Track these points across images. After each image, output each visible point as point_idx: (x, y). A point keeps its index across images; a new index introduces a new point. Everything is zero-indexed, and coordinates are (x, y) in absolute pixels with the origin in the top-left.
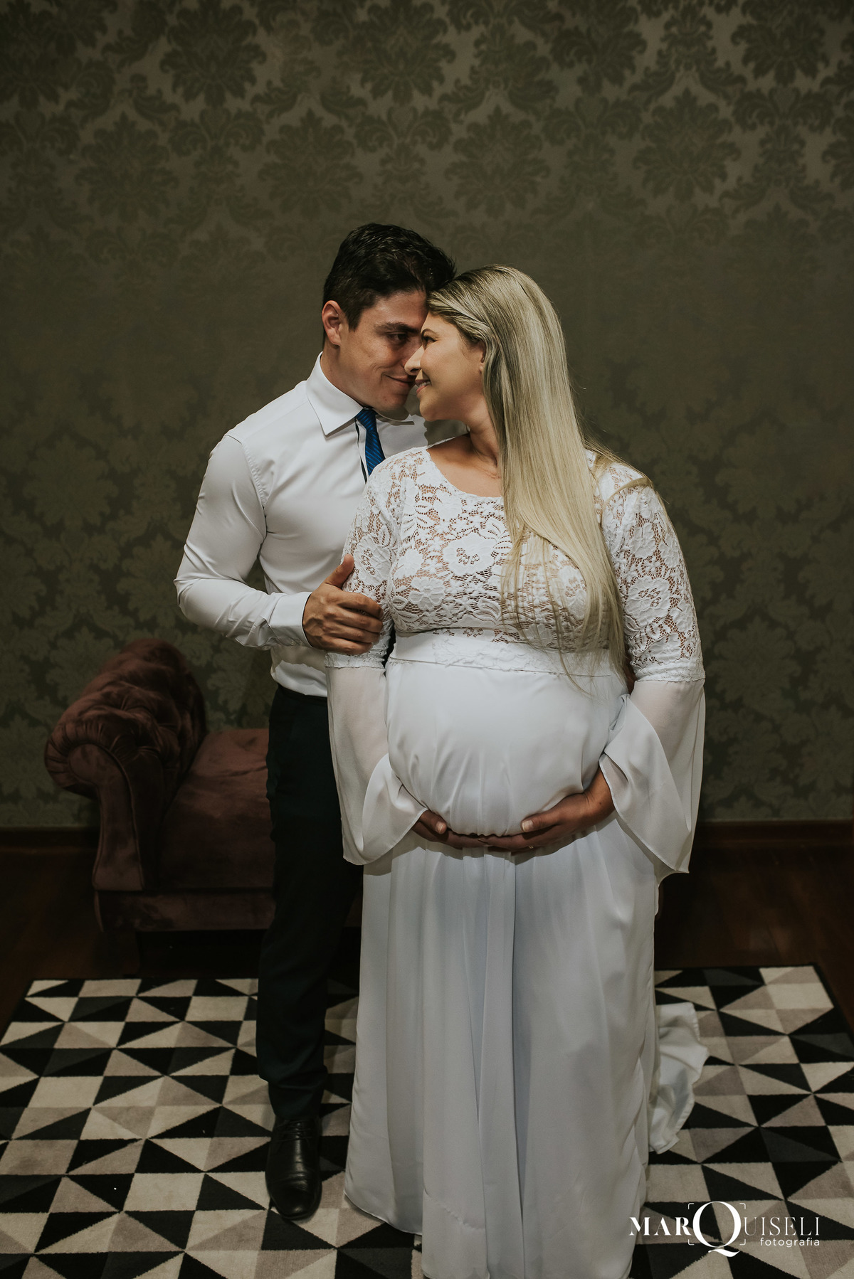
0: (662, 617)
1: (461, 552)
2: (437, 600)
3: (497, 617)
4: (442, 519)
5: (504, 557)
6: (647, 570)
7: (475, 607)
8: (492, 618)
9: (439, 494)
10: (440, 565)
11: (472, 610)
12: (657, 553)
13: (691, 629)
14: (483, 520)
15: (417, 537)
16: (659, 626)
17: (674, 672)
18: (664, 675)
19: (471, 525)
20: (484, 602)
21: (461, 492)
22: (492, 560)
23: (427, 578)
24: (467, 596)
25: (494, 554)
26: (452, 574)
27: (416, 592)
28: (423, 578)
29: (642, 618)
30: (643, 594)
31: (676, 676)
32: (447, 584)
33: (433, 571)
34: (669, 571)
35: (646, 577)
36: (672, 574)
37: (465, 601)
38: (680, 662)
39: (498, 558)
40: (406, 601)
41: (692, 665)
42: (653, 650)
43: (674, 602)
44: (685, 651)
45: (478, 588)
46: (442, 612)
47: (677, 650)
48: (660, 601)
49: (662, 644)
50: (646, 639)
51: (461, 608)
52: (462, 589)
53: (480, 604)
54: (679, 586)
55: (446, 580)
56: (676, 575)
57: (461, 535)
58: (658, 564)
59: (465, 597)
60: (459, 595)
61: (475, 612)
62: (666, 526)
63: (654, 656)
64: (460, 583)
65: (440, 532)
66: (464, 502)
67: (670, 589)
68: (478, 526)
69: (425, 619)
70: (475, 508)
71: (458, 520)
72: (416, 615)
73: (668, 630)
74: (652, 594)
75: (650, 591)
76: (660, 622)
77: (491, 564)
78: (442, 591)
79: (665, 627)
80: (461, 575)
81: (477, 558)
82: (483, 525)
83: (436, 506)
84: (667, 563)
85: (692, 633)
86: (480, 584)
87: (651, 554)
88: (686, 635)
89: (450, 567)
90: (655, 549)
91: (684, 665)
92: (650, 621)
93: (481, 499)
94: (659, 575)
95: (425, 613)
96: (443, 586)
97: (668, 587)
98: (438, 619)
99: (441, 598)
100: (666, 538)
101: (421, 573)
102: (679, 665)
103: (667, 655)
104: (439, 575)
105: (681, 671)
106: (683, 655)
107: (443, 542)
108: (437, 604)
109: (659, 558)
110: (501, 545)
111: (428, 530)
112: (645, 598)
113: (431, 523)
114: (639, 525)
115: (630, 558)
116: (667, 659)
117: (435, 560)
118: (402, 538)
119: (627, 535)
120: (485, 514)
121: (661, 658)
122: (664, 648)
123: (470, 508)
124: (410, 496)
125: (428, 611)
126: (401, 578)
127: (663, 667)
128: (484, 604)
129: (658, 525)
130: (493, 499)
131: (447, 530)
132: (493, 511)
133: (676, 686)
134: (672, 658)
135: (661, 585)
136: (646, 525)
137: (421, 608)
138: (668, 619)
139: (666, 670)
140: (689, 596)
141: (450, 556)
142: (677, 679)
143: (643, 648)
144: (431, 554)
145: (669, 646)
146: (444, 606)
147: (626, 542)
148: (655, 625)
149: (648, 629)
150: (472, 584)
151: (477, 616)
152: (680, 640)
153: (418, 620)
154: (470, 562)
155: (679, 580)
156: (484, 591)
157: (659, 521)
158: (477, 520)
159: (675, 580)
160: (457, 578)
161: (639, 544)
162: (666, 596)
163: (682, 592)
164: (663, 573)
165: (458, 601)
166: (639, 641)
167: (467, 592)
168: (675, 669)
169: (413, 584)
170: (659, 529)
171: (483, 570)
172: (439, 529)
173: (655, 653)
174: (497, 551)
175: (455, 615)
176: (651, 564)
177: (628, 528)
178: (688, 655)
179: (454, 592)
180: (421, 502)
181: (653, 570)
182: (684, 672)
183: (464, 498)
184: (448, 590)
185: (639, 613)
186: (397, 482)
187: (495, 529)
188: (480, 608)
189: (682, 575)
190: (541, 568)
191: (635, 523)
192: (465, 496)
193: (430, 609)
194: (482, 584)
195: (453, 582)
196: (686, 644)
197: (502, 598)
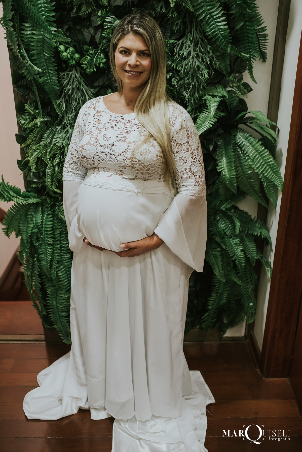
0: (187, 168)
1: (105, 136)
2: (92, 154)
3: (114, 163)
4: (101, 123)
5: (120, 138)
6: (183, 148)
7: (106, 158)
8: (112, 163)
9: (103, 114)
10: (96, 141)
11: (105, 159)
12: (188, 142)
13: (200, 174)
14: (116, 123)
15: (91, 130)
16: (186, 172)
17: (191, 191)
18: (187, 192)
19: (112, 125)
20: (110, 156)
21: (111, 112)
22: (116, 139)
23: (90, 145)
24: (104, 153)
25: (117, 137)
26: (99, 144)
27: (85, 151)
28: (88, 145)
29: (179, 168)
30: (180, 158)
31: (192, 193)
32: (97, 148)
33: (92, 142)
34: (192, 150)
35: (182, 151)
36: (194, 152)
37: (103, 155)
38: (194, 187)
39: (118, 139)
40: (82, 154)
41: (199, 189)
42: (184, 182)
43: (193, 163)
44: (196, 183)
45: (108, 150)
46: (94, 159)
47: (193, 182)
48: (187, 162)
49: (188, 179)
50: (181, 177)
51: (101, 158)
52: (102, 150)
54: (196, 157)
55: (97, 146)
56: (195, 152)
57: (106, 129)
58: (188, 147)
59: (103, 154)
60: (101, 153)
61: (106, 160)
63: (184, 184)
64: (102, 148)
65: (99, 128)
66: (111, 116)
67: (192, 157)
68: (114, 126)
69: (88, 162)
70: (114, 119)
71: (107, 124)
72: (85, 160)
73: (190, 174)
74: (184, 159)
75: (183, 157)
76: (187, 171)
77: (115, 141)
78: (95, 151)
79: (189, 173)
80: (103, 145)
81: (110, 138)
82: (116, 125)
83: (101, 118)
84: (192, 147)
85: (200, 176)
86: (109, 149)
87: (185, 142)
88: (198, 177)
89: (99, 141)
90: (187, 140)
91: (196, 189)
92: (182, 170)
93: (117, 115)
95: (89, 159)
96: (95, 149)
97: (191, 157)
98: (93, 162)
99: (94, 153)
100: (192, 136)
101: (88, 143)
102: (193, 188)
103: (189, 184)
104: (94, 144)
105: (194, 191)
106: (195, 185)
107: (99, 132)
108: (93, 156)
109: (188, 144)
110: (121, 134)
111: (95, 128)
112: (181, 160)
113: (97, 124)
114: (181, 129)
115: (176, 143)
116: (189, 185)
117: (94, 138)
118: (86, 131)
119: (175, 133)
120: (117, 121)
121: (186, 185)
122: (188, 181)
123: (112, 119)
124: (92, 115)
125: (89, 158)
126: (81, 145)
127: (187, 188)
128: (110, 157)
129: (189, 131)
130: (122, 115)
131: (102, 127)
132: (121, 120)
133: (192, 197)
134: (191, 185)
135: (188, 155)
136: (184, 130)
137: (87, 157)
138: (190, 170)
139: (188, 190)
140: (201, 161)
141: (100, 137)
142: (192, 194)
143: (180, 180)
144: (93, 136)
145: (190, 180)
146: (95, 157)
147: (175, 136)
148: (185, 172)
149: (182, 173)
150: (106, 149)
151: (107, 162)
152: (195, 178)
153: (86, 162)
154: (107, 140)
155: (197, 154)
156: (110, 152)
157: (190, 129)
158: (114, 123)
159: (195, 154)
160: (101, 146)
161: (180, 138)
162: (190, 160)
163: (197, 159)
164: (189, 151)
165: (100, 155)
166: (178, 178)
167: (104, 152)
168: (192, 190)
169: (85, 148)
170: (190, 132)
171: (111, 143)
172: (99, 127)
173: (184, 183)
174: (119, 136)
175: (99, 161)
176: (185, 146)
177: (176, 130)
178: (197, 185)
179: (99, 152)
180: (96, 117)
181: (185, 149)
182: (195, 192)
183: (111, 115)
184: (97, 150)
185: (178, 166)
186: (87, 110)
187: (120, 127)
188: (108, 158)
189: (198, 152)
190: (133, 144)
191: (179, 128)
192: (112, 114)
193: (90, 158)
194: (110, 149)
195: (99, 147)
196: (197, 180)
197: (117, 155)
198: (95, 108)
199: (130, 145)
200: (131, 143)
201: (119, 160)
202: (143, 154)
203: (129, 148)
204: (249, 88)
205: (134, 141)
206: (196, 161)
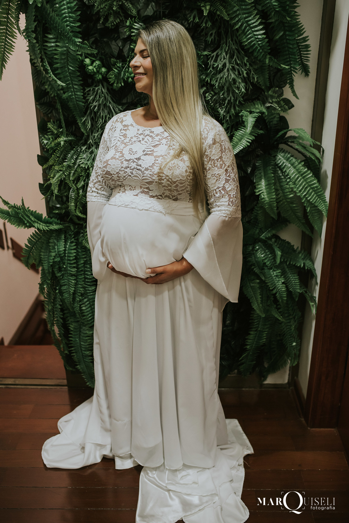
0: (220, 186)
1: (131, 150)
2: (117, 169)
3: (140, 178)
4: (128, 137)
5: (148, 152)
6: (216, 165)
7: (132, 174)
8: (138, 179)
9: (130, 128)
10: (121, 155)
11: (131, 175)
12: (221, 158)
13: (234, 193)
14: (144, 137)
15: (116, 145)
16: (219, 191)
17: (224, 212)
18: (219, 212)
19: (138, 139)
20: (136, 171)
21: (138, 126)
22: (142, 153)
23: (114, 160)
24: (129, 168)
25: (144, 151)
26: (125, 159)
27: (110, 166)
28: (113, 160)
29: (212, 186)
30: (213, 175)
31: (224, 214)
32: (122, 163)
33: (117, 157)
34: (226, 167)
35: (215, 168)
36: (228, 168)
37: (128, 170)
38: (227, 207)
39: (145, 153)
40: (106, 170)
41: (233, 210)
42: (217, 201)
43: (227, 181)
44: (230, 203)
45: (134, 165)
46: (119, 175)
47: (227, 202)
48: (220, 179)
49: (221, 199)
50: (214, 196)
51: (127, 173)
52: (128, 165)
53: (134, 172)
54: (231, 174)
55: (122, 161)
56: (230, 169)
57: (133, 143)
58: (221, 162)
59: (128, 169)
60: (126, 168)
61: (132, 176)
62: (227, 145)
63: (216, 204)
64: (127, 162)
65: (125, 142)
66: (138, 130)
67: (226, 174)
68: (141, 139)
69: (113, 178)
70: (142, 132)
71: (134, 138)
72: (109, 176)
73: (223, 192)
74: (217, 176)
75: (216, 174)
76: (220, 189)
77: (141, 155)
78: (120, 166)
79: (222, 191)
80: (128, 159)
81: (136, 152)
82: (143, 139)
83: (128, 132)
84: (226, 163)
85: (235, 196)
86: (135, 163)
87: (218, 158)
88: (232, 196)
89: (125, 156)
90: (220, 156)
91: (229, 209)
92: (215, 188)
93: (145, 128)
94: (221, 168)
95: (113, 175)
96: (121, 164)
97: (225, 174)
98: (118, 178)
99: (119, 169)
100: (226, 152)
101: (113, 158)
102: (226, 209)
103: (222, 203)
104: (119, 159)
105: (227, 212)
106: (229, 205)
107: (125, 146)
108: (117, 171)
109: (222, 160)
110: (148, 147)
111: (121, 142)
112: (214, 177)
113: (123, 138)
114: (214, 144)
115: (208, 158)
116: (222, 205)
117: (120, 153)
118: (111, 146)
119: (207, 148)
120: (145, 135)
121: (219, 205)
122: (221, 200)
123: (140, 132)
124: (118, 130)
125: (114, 174)
126: (105, 160)
127: (220, 208)
128: (136, 172)
129: (223, 146)
130: (150, 129)
131: (128, 141)
132: (149, 133)
133: (224, 218)
134: (224, 205)
135: (222, 171)
136: (217, 144)
137: (111, 173)
138: (224, 188)
139: (220, 210)
140: (235, 179)
141: (126, 152)
142: (225, 215)
143: (212, 200)
144: (119, 151)
145: (223, 199)
146: (120, 172)
147: (207, 151)
148: (218, 190)
149: (214, 192)
150: (132, 163)
151: (133, 177)
152: (228, 197)
153: (111, 179)
154: (133, 154)
155: (231, 171)
156: (136, 166)
157: (224, 144)
158: (142, 136)
159: (229, 171)
160: (126, 160)
161: (213, 153)
162: (223, 177)
163: (232, 177)
164: (223, 167)
165: (126, 170)
166: (211, 197)
167: (130, 167)
168: (225, 210)
169: (109, 163)
170: (223, 147)
171: (137, 157)
172: (125, 141)
173: (217, 202)
174: (146, 150)
175: (124, 177)
176: (218, 162)
177: (208, 145)
178: (231, 205)
179: (124, 166)
180: (122, 131)
181: (219, 165)
182: (229, 213)
183: (138, 128)
184: (122, 165)
185: (211, 184)
186: (113, 124)
187: (148, 141)
188: (134, 174)
189: (233, 169)
190: (161, 158)
191: (211, 142)
192: (139, 127)
193: (115, 173)
194: (136, 163)
195: (124, 162)
196: (231, 200)
197: (143, 170)
198: (122, 122)
199: (157, 159)
200: (159, 157)
201: (145, 175)
202: (171, 168)
203: (157, 162)
204: (291, 105)
205: (162, 155)
206: (230, 178)
